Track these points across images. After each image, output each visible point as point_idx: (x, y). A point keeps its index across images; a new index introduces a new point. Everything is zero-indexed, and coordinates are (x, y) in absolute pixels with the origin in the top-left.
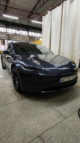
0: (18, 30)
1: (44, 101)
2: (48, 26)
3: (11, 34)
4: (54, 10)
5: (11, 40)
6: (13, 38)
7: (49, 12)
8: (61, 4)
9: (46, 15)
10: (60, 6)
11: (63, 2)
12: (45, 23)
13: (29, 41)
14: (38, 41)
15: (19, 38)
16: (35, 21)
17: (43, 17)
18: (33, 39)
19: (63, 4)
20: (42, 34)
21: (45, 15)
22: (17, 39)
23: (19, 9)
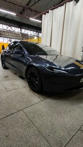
0: (10, 26)
1: (66, 100)
2: (49, 26)
3: (2, 30)
4: (56, 9)
5: (2, 37)
6: (4, 35)
7: (50, 11)
8: (64, 5)
9: (47, 14)
10: (63, 7)
11: (66, 3)
12: (46, 22)
13: (22, 39)
14: (32, 39)
15: (11, 35)
16: (34, 19)
17: (43, 16)
18: (27, 38)
19: (66, 5)
20: (41, 33)
21: (45, 14)
22: (9, 37)
23: (17, 5)
